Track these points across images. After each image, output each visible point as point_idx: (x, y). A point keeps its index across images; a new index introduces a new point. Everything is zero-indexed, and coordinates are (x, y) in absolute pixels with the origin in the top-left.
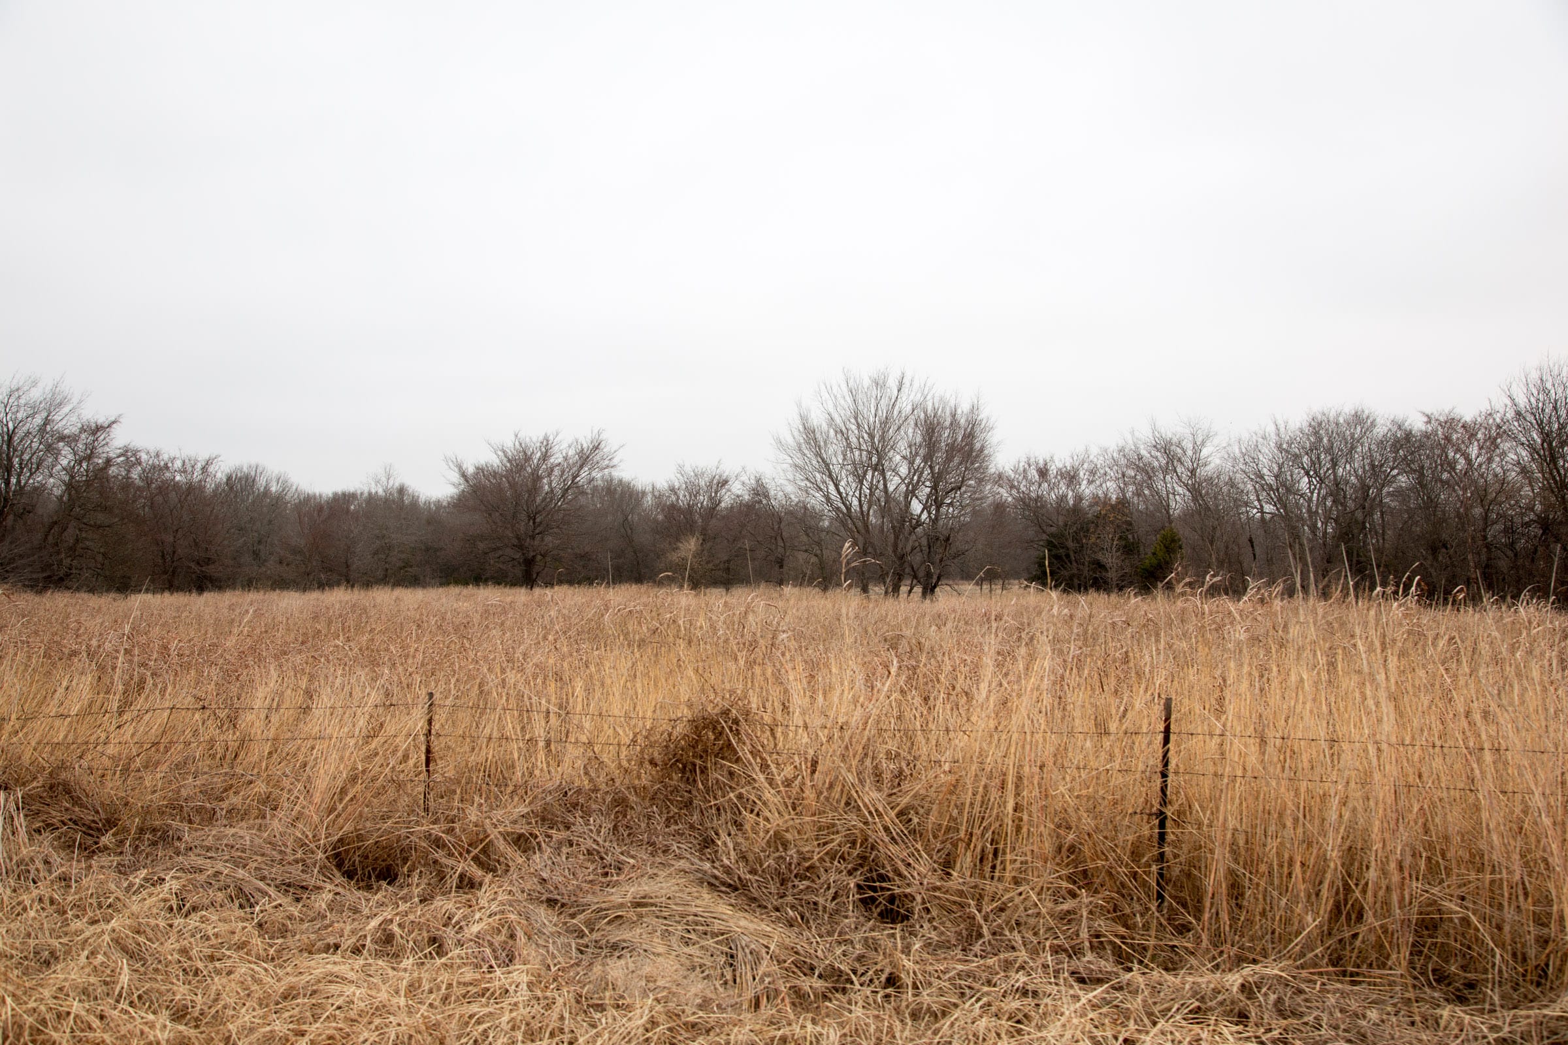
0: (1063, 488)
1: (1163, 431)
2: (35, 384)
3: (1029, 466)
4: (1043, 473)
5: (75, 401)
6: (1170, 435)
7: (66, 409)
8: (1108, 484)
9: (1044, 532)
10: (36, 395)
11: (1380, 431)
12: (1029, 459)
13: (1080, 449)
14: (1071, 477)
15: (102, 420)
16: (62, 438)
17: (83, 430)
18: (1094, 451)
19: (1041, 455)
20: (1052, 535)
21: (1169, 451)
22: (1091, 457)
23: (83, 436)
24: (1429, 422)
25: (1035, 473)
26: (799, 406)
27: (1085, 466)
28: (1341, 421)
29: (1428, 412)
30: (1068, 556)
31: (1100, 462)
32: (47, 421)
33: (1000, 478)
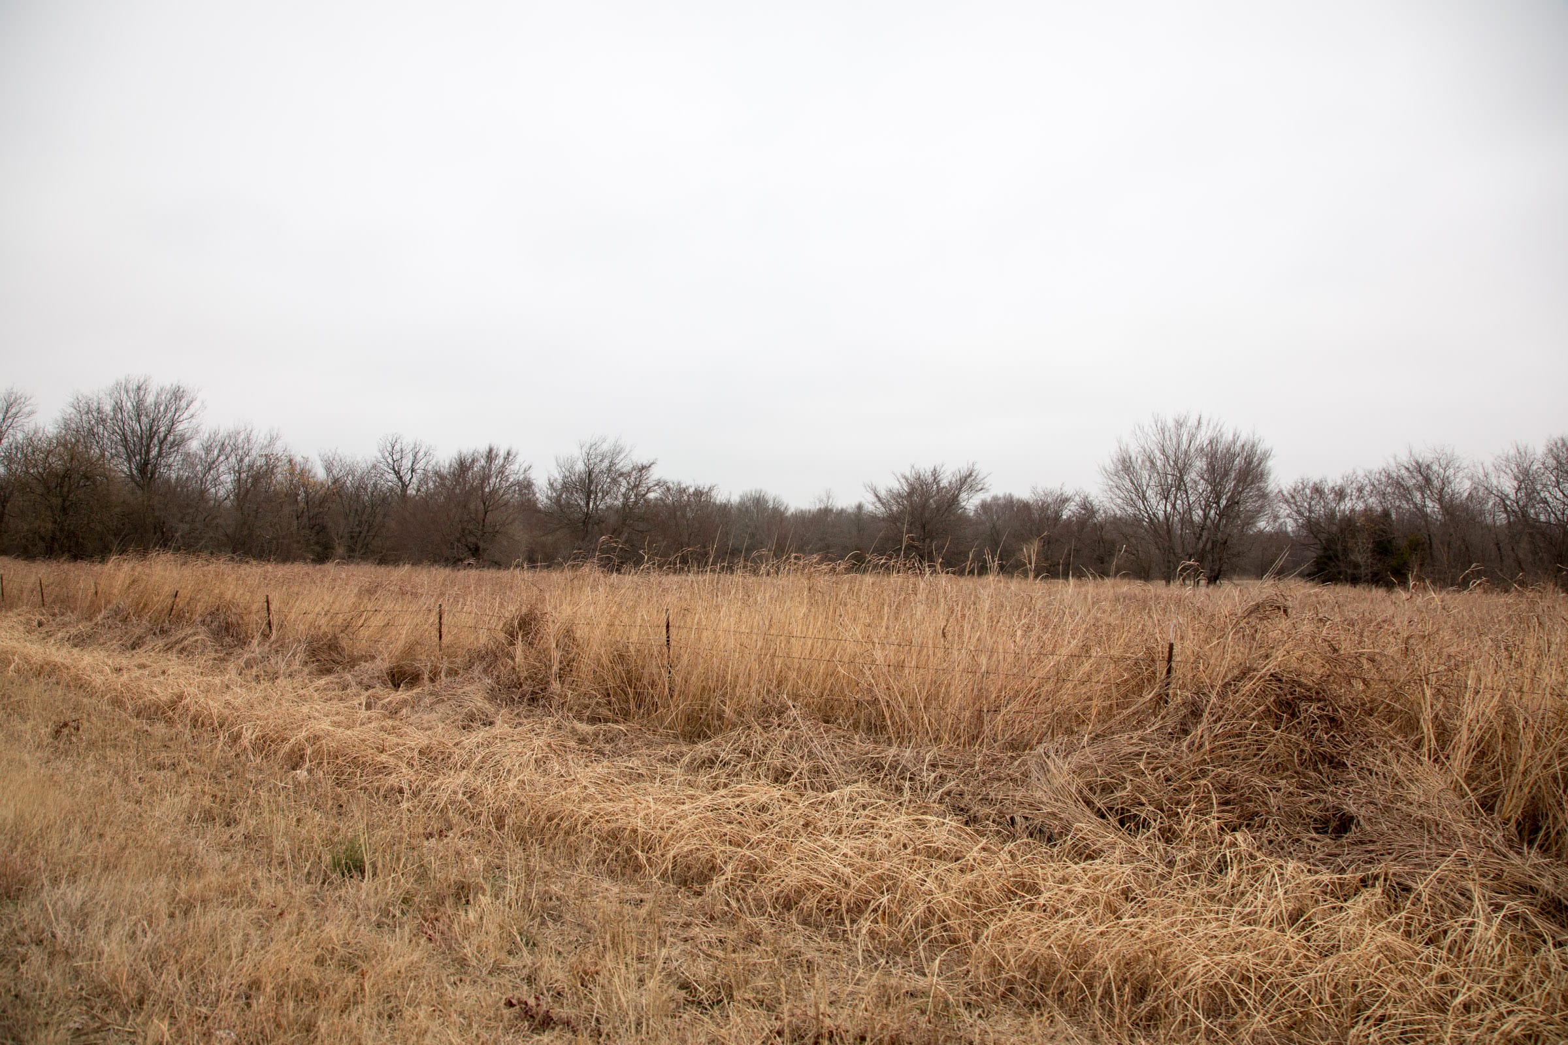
2: (604, 440)
4: (1318, 490)
5: (627, 450)
7: (622, 456)
8: (1373, 500)
9: (1319, 538)
10: (605, 447)
13: (1349, 471)
14: (1341, 494)
15: (645, 463)
16: (621, 474)
17: (633, 469)
18: (1361, 473)
19: (1314, 477)
20: (1324, 540)
21: (1423, 472)
23: (634, 473)
25: (1311, 490)
26: (1119, 442)
27: (1353, 485)
31: (1366, 482)
32: (612, 464)
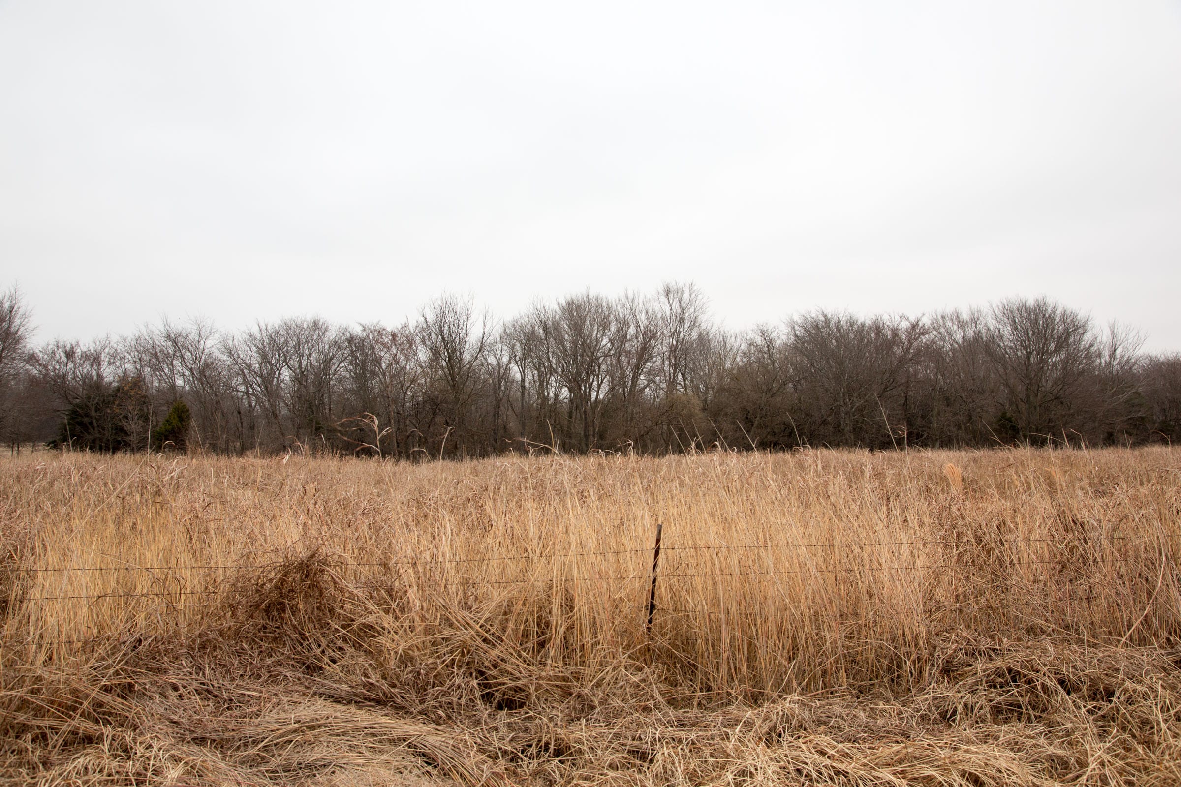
0: (87, 367)
1: (172, 325)
3: (58, 348)
4: (70, 354)
6: (180, 329)
8: (127, 366)
9: (71, 404)
11: (331, 335)
12: (58, 343)
18: (114, 339)
20: (77, 405)
21: (177, 341)
22: (112, 343)
24: (364, 330)
25: (63, 355)
27: (107, 350)
28: (305, 326)
29: (363, 323)
30: (91, 423)
31: (120, 348)
33: (32, 358)
